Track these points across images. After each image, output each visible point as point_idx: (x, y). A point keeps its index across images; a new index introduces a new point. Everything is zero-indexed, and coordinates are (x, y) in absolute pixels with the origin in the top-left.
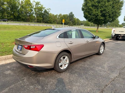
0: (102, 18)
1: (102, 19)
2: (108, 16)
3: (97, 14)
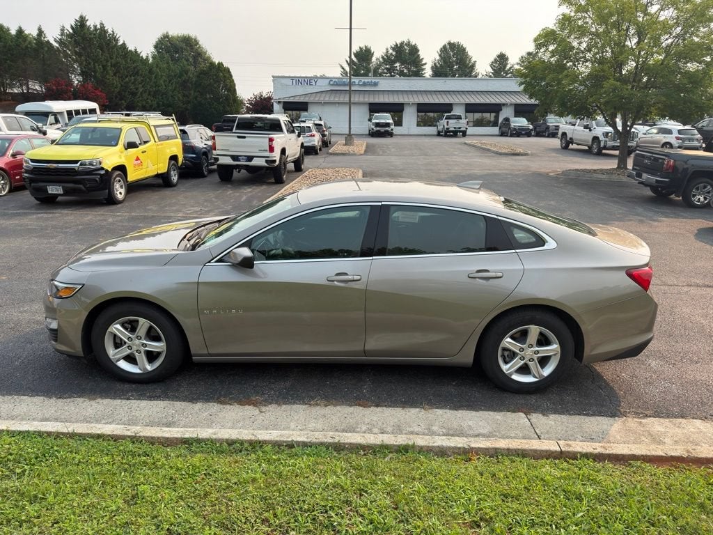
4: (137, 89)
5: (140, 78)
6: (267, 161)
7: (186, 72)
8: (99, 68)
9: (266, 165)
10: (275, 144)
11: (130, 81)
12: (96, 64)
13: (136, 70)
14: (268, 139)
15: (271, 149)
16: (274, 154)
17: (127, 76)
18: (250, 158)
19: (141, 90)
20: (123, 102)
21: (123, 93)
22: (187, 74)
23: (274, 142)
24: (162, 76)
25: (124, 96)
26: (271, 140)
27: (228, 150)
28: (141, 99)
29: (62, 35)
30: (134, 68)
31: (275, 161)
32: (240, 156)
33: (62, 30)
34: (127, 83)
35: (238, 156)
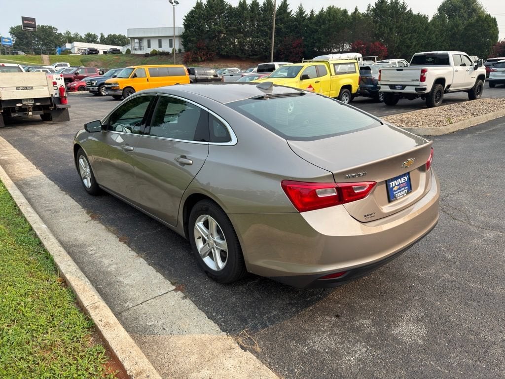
4: (412, 43)
5: (416, 35)
6: (416, 89)
7: (457, 26)
8: (387, 30)
9: (415, 92)
10: (427, 75)
11: (407, 37)
12: (386, 28)
13: (415, 29)
14: (420, 71)
15: (423, 79)
16: (424, 83)
17: (407, 34)
18: (403, 87)
19: (415, 44)
20: (399, 53)
21: (401, 47)
22: (457, 28)
23: (425, 73)
24: (435, 31)
25: (401, 49)
26: (424, 71)
27: (388, 81)
28: (413, 50)
29: (368, 10)
30: (413, 28)
31: (425, 89)
32: (397, 85)
33: (369, 7)
34: (406, 39)
35: (395, 85)
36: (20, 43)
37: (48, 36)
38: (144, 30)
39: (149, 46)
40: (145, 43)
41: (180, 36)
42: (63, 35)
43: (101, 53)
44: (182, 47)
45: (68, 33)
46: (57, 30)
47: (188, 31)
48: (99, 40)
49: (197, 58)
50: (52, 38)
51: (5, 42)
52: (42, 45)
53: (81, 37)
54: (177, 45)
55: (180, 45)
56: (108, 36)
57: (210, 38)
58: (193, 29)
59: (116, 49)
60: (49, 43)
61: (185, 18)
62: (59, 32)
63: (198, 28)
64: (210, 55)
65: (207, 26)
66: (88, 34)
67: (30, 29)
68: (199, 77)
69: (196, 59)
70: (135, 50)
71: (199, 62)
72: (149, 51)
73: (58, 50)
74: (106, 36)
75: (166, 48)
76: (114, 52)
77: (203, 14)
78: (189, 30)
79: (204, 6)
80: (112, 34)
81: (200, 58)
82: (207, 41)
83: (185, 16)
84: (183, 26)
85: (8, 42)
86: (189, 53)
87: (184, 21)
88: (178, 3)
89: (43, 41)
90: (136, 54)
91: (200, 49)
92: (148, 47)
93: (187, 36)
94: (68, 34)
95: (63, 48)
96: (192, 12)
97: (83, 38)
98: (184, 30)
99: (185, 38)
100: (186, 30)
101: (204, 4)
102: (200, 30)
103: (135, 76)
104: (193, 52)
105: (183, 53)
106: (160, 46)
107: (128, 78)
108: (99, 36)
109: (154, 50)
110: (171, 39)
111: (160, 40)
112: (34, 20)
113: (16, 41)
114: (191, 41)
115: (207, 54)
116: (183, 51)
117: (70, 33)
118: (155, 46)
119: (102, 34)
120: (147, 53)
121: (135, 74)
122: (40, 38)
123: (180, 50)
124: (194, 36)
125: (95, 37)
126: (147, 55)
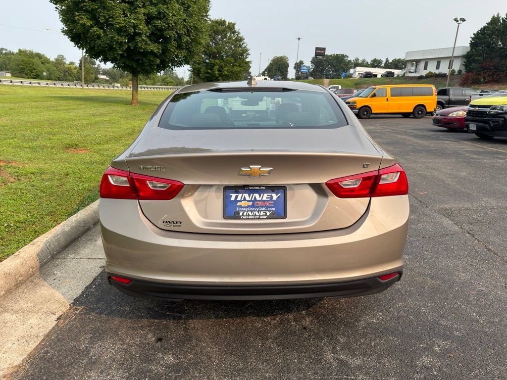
0: (154, 47)
1: (156, 51)
2: (175, 43)
3: (135, 27)
36: (317, 70)
37: (339, 63)
38: (424, 52)
39: (425, 68)
40: (422, 65)
41: (463, 56)
42: (352, 61)
43: (379, 76)
44: (463, 68)
45: (357, 59)
46: (348, 57)
47: (473, 50)
48: (383, 65)
49: (479, 79)
50: (342, 65)
51: (303, 69)
52: (333, 71)
53: (367, 63)
54: (457, 66)
55: (461, 66)
56: (393, 61)
57: (501, 56)
58: (481, 48)
59: (391, 72)
60: (339, 69)
61: (473, 36)
62: (349, 59)
63: (488, 47)
64: (497, 75)
65: (500, 43)
66: (374, 60)
67: (320, 57)
68: (453, 98)
69: (478, 81)
70: (410, 72)
71: (481, 84)
72: (424, 73)
73: (343, 75)
74: (390, 61)
75: (444, 69)
76: (389, 75)
77: (497, 30)
78: (475, 49)
79: (501, 21)
80: (397, 59)
81: (482, 80)
82: (497, 60)
83: (474, 34)
84: (468, 45)
85: (306, 70)
86: (470, 74)
87: (471, 39)
88: (464, 20)
89: (334, 67)
90: (410, 77)
91: (485, 69)
92: (424, 70)
93: (471, 56)
94: (357, 61)
95: (348, 73)
96: (483, 30)
97: (369, 63)
98: (469, 49)
99: (468, 58)
100: (471, 49)
101: (502, 19)
102: (490, 48)
103: (374, 95)
104: (475, 73)
105: (464, 74)
106: (438, 68)
107: (367, 97)
108: (384, 61)
109: (430, 72)
110: (451, 59)
111: (439, 61)
112: (324, 49)
113: (314, 69)
114: (474, 61)
115: (493, 74)
116: (463, 72)
117: (358, 59)
118: (432, 68)
119: (387, 59)
120: (422, 76)
121: (375, 94)
122: (332, 65)
123: (460, 72)
124: (481, 55)
125: (380, 62)
126: (421, 78)
